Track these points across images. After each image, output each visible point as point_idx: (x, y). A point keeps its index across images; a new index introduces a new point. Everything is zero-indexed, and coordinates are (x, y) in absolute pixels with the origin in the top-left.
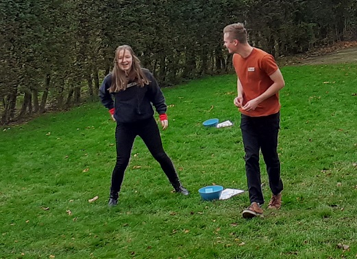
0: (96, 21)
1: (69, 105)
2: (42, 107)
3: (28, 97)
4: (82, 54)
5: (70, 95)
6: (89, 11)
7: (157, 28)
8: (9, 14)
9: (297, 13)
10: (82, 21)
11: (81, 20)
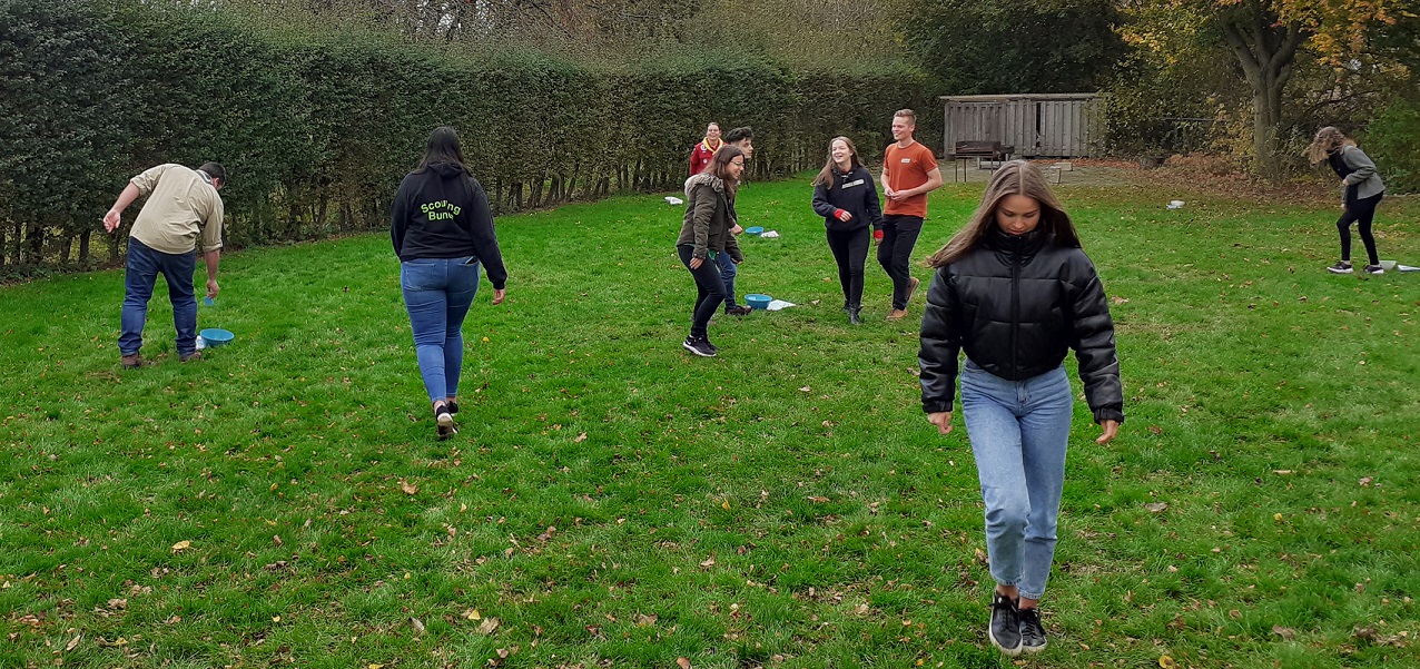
0: (631, 105)
1: (595, 197)
2: (569, 196)
3: (555, 183)
4: (614, 141)
5: (598, 186)
6: (625, 94)
7: (696, 120)
8: (543, 89)
9: (858, 119)
10: (617, 105)
11: (615, 103)
